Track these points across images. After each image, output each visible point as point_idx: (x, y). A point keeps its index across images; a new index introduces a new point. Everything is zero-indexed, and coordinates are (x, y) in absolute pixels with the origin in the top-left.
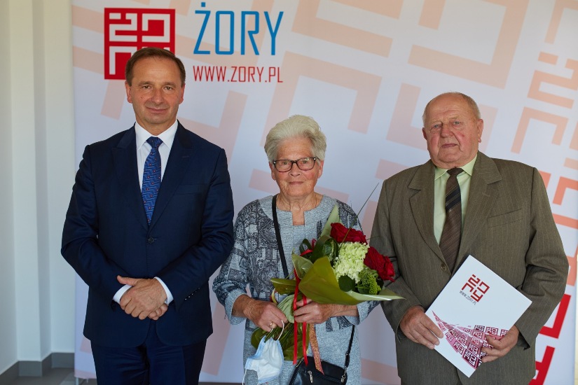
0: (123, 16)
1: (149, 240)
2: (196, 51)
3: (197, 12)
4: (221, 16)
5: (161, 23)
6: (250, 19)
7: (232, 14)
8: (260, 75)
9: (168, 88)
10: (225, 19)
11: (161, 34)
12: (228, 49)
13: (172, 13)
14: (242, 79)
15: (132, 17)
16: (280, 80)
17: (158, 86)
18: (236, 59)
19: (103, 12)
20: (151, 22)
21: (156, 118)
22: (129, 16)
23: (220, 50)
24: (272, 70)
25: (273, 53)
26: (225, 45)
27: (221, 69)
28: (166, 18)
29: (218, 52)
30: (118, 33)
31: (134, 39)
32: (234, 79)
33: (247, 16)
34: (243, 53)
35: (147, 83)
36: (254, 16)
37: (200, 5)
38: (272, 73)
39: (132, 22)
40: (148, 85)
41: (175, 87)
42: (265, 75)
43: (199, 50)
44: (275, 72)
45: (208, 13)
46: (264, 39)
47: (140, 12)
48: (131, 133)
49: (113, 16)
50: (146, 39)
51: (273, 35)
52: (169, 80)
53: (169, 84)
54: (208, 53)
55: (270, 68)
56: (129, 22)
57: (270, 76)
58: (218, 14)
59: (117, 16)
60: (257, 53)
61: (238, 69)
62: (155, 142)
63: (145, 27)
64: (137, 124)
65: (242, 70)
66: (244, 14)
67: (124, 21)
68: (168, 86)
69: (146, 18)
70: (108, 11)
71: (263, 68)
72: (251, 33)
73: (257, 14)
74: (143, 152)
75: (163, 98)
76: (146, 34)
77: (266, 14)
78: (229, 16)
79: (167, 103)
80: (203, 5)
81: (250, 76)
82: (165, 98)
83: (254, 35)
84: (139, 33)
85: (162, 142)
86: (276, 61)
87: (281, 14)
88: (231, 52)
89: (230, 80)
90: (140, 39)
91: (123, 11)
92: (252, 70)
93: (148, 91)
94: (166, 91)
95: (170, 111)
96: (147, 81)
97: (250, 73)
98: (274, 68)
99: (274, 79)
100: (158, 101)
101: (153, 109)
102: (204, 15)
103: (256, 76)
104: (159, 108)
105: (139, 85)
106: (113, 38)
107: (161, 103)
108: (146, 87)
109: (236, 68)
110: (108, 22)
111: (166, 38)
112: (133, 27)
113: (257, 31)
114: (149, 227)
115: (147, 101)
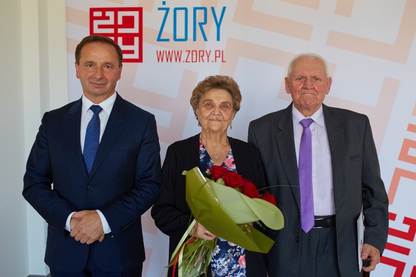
0: (104, 14)
1: (88, 187)
2: (159, 39)
3: (159, 9)
4: (178, 11)
5: (132, 18)
6: (200, 13)
7: (186, 9)
8: (208, 57)
9: (108, 67)
10: (181, 14)
11: (132, 26)
12: (183, 37)
13: (140, 10)
14: (194, 60)
15: (111, 14)
16: (224, 60)
17: (99, 65)
18: (190, 45)
19: (88, 11)
20: (124, 18)
21: (97, 90)
22: (108, 14)
23: (177, 38)
24: (218, 52)
25: (218, 39)
26: (181, 34)
27: (178, 53)
28: (136, 14)
29: (175, 39)
30: (100, 27)
31: (112, 31)
32: (188, 61)
33: (198, 11)
34: (195, 39)
35: (91, 62)
36: (203, 11)
37: (162, 3)
38: (218, 55)
39: (110, 18)
40: (91, 64)
41: (113, 66)
42: (212, 57)
43: (161, 38)
44: (220, 54)
45: (167, 10)
46: (211, 28)
47: (116, 10)
48: (80, 102)
49: (96, 14)
50: (120, 31)
51: (218, 25)
52: (109, 61)
53: (108, 63)
54: (168, 40)
55: (216, 51)
56: (108, 18)
57: (216, 57)
58: (175, 9)
59: (99, 14)
60: (206, 39)
61: (191, 53)
62: (96, 110)
63: (120, 22)
64: (84, 95)
65: (194, 53)
66: (195, 9)
67: (104, 17)
68: (108, 65)
69: (121, 14)
70: (92, 10)
71: (210, 51)
72: (201, 24)
73: (205, 9)
74: (86, 117)
75: (103, 75)
76: (121, 27)
77: (213, 9)
78: (184, 11)
79: (106, 79)
80: (164, 3)
81: (201, 58)
82: (105, 75)
83: (203, 26)
84: (116, 26)
85: (102, 109)
86: (221, 46)
87: (224, 8)
88: (186, 39)
89: (185, 61)
90: (116, 31)
91: (104, 10)
92: (202, 53)
93: (91, 69)
94: (106, 69)
95: (109, 85)
96: (90, 60)
97: (200, 55)
98: (219, 51)
99: (219, 60)
100: (99, 77)
101: (95, 84)
102: (165, 11)
103: (205, 58)
104: (99, 83)
105: (85, 64)
106: (96, 30)
107: (101, 79)
108: (90, 66)
109: (189, 51)
110: (92, 18)
111: (135, 30)
112: (111, 22)
113: (205, 22)
114: (88, 177)
115: (90, 77)
